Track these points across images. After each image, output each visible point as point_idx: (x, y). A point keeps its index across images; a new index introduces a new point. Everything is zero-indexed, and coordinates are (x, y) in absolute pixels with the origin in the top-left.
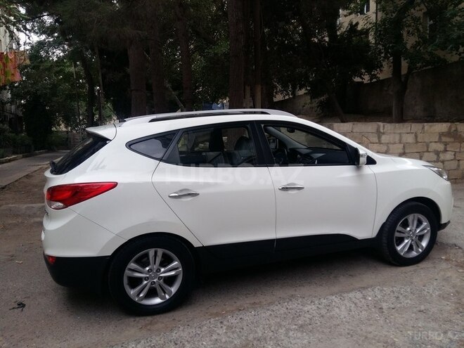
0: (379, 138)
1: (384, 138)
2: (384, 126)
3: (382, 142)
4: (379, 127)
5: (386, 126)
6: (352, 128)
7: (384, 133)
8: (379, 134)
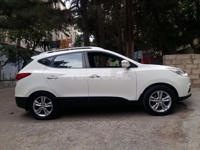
0: (192, 61)
1: (195, 62)
2: (195, 56)
3: (194, 63)
4: (192, 56)
5: (196, 55)
6: (176, 57)
7: (195, 59)
8: (192, 60)
